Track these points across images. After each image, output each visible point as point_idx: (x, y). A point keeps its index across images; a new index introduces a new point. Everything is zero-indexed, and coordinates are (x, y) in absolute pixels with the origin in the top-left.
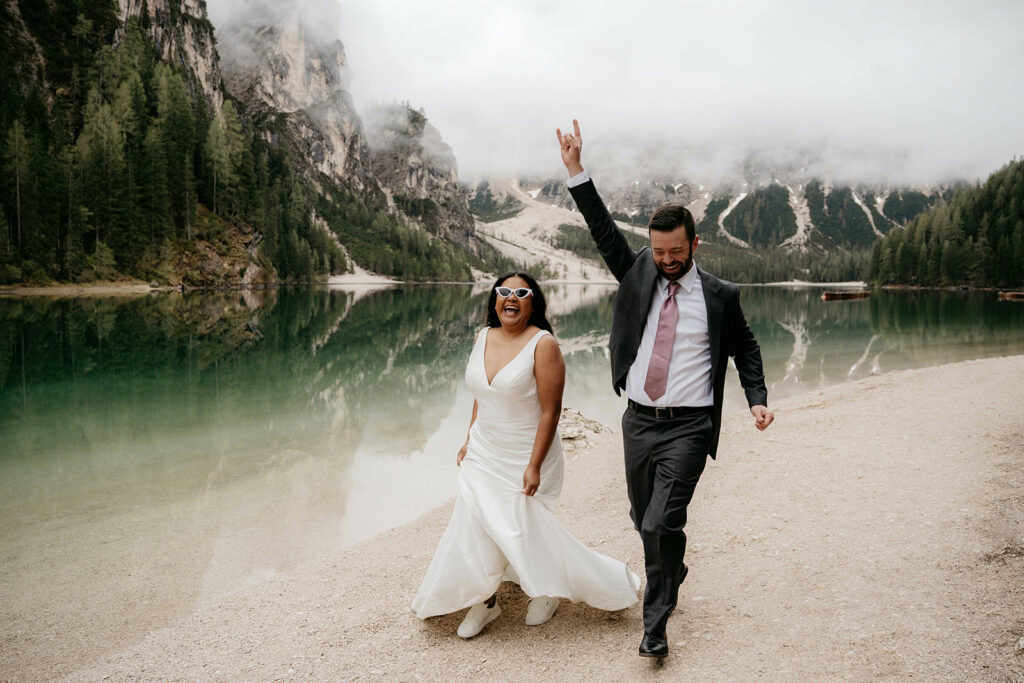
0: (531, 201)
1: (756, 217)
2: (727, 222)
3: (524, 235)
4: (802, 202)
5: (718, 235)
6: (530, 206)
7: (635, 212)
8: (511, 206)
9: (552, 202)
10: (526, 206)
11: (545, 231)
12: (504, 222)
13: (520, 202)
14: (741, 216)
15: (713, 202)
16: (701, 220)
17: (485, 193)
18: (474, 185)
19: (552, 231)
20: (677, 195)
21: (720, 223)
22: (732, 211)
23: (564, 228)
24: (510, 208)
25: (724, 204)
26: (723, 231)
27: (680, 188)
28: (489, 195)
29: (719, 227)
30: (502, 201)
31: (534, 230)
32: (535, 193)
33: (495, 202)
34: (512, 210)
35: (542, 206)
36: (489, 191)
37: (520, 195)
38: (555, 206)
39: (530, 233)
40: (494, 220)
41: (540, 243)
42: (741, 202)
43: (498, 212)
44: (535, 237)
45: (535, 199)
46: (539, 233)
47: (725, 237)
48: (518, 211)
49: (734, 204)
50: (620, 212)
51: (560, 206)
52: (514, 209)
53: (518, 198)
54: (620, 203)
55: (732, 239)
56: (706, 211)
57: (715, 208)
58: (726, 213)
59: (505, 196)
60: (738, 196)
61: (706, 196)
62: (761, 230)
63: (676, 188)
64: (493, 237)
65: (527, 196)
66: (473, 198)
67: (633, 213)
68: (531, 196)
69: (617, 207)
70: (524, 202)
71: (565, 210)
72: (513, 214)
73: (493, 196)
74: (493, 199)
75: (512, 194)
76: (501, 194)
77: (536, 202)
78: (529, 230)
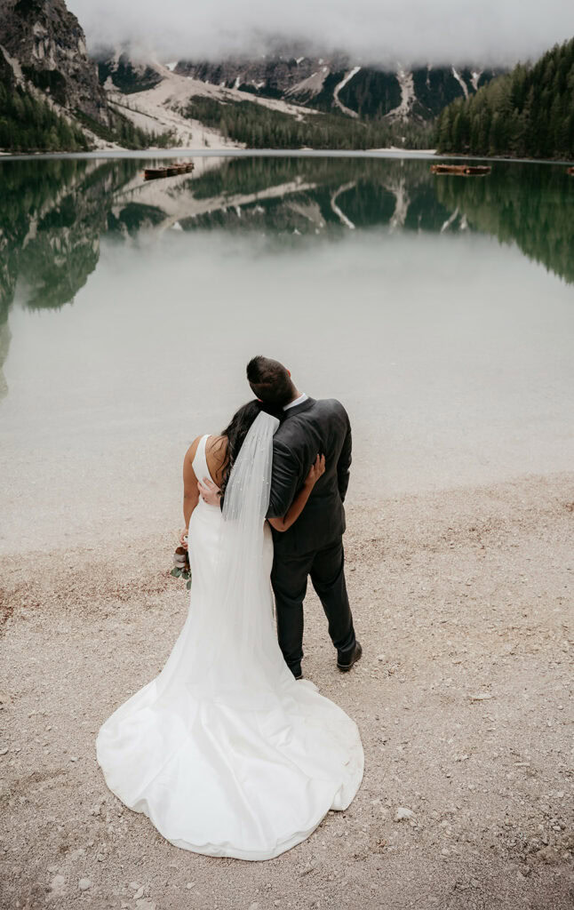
0: (169, 74)
1: (367, 88)
2: (341, 94)
3: (158, 106)
4: (408, 76)
5: (333, 105)
6: (168, 78)
7: (261, 84)
8: (150, 79)
9: (188, 75)
10: (164, 78)
11: (178, 102)
12: (143, 94)
13: (158, 74)
14: (353, 89)
15: (330, 75)
16: (319, 91)
17: (125, 66)
18: (116, 59)
19: (184, 102)
20: (298, 68)
21: (335, 95)
22: (347, 84)
23: (196, 99)
24: (149, 79)
25: (340, 77)
26: (337, 102)
27: (302, 62)
28: (130, 68)
29: (334, 98)
30: (141, 74)
31: (168, 101)
32: (172, 66)
33: (136, 74)
34: (150, 82)
35: (178, 78)
36: (130, 63)
37: (161, 71)
38: (190, 78)
39: (164, 104)
40: (133, 92)
41: (172, 113)
42: (355, 76)
43: (138, 84)
44: (168, 108)
45: (172, 72)
46: (172, 104)
47: (339, 108)
48: (156, 83)
49: (349, 77)
50: (248, 83)
51: (195, 78)
52: (152, 81)
53: (156, 71)
54: (248, 76)
55: (344, 109)
56: (324, 84)
57: (332, 80)
58: (341, 85)
59: (145, 68)
60: (353, 69)
61: (325, 69)
62: (370, 101)
63: (298, 61)
64: (128, 108)
65: (166, 69)
66: (115, 70)
67: (260, 85)
68: (168, 69)
69: (246, 79)
70: (162, 75)
71: (199, 82)
72: (151, 86)
73: (134, 68)
74: (134, 71)
75: (152, 66)
76: (141, 67)
77: (172, 74)
78: (164, 101)
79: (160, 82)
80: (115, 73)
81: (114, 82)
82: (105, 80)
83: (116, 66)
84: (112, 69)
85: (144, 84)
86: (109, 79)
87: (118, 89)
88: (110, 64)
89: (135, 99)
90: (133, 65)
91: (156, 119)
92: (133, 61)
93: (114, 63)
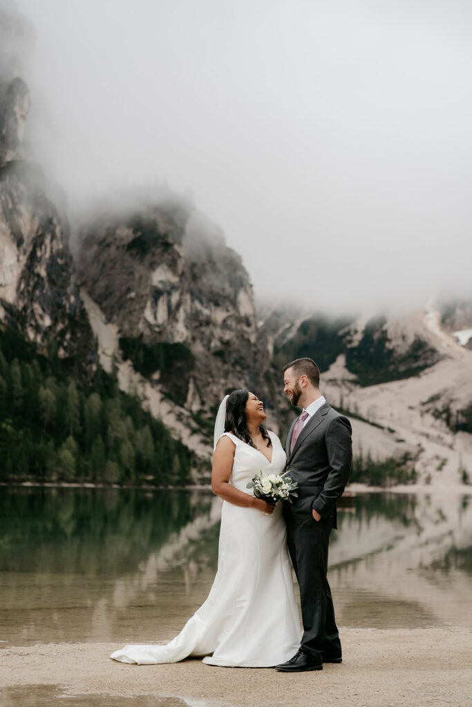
0: (457, 350)
3: (411, 408)
6: (451, 358)
8: (417, 358)
10: (444, 357)
11: (451, 401)
12: (394, 386)
13: (433, 351)
17: (376, 336)
18: (361, 325)
24: (415, 359)
28: (384, 339)
31: (434, 399)
32: (465, 335)
33: (391, 352)
34: (415, 365)
36: (385, 332)
37: (440, 339)
39: (423, 404)
40: (378, 382)
41: (429, 419)
43: (392, 367)
44: (427, 411)
45: (464, 346)
46: (439, 405)
48: (426, 366)
52: (421, 363)
53: (433, 344)
59: (411, 340)
65: (450, 341)
66: (355, 344)
68: (457, 340)
70: (442, 351)
72: (414, 372)
73: (390, 341)
74: (389, 346)
75: (425, 336)
76: (404, 337)
77: (463, 350)
78: (425, 399)
79: (433, 364)
80: (353, 349)
81: (349, 366)
82: (333, 360)
83: (358, 338)
84: (350, 342)
85: (402, 368)
86: (341, 360)
87: (352, 377)
88: (348, 333)
89: (373, 395)
90: (389, 336)
91: (392, 431)
92: (390, 328)
93: (356, 332)
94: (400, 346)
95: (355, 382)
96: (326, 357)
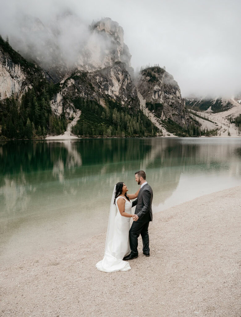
3: (223, 118)
6: (236, 106)
8: (228, 107)
10: (234, 106)
11: (233, 116)
12: (221, 113)
13: (232, 105)
17: (219, 102)
18: (216, 99)
19: (236, 116)
33: (222, 105)
37: (234, 103)
41: (226, 120)
43: (221, 109)
44: (226, 119)
46: (230, 117)
52: (229, 108)
53: (232, 103)
59: (227, 103)
65: (236, 102)
66: (214, 104)
68: (238, 102)
72: (226, 110)
73: (222, 103)
75: (230, 101)
76: (225, 102)
77: (239, 105)
78: (227, 116)
79: (231, 108)
80: (213, 105)
84: (213, 103)
85: (224, 109)
86: (210, 107)
88: (213, 101)
89: (215, 115)
91: (216, 123)
92: (222, 100)
93: (214, 101)
94: (224, 104)
95: (212, 112)
96: (207, 107)
